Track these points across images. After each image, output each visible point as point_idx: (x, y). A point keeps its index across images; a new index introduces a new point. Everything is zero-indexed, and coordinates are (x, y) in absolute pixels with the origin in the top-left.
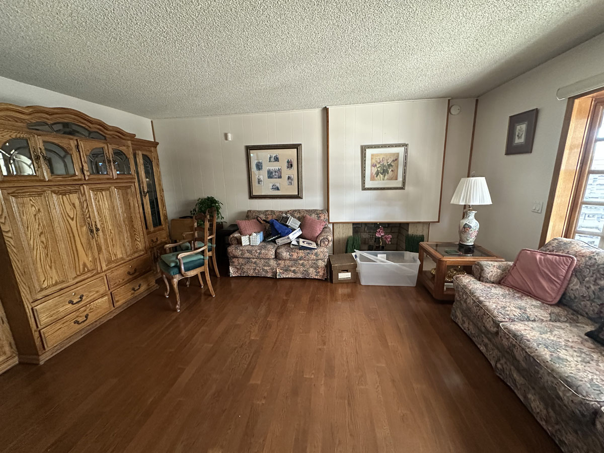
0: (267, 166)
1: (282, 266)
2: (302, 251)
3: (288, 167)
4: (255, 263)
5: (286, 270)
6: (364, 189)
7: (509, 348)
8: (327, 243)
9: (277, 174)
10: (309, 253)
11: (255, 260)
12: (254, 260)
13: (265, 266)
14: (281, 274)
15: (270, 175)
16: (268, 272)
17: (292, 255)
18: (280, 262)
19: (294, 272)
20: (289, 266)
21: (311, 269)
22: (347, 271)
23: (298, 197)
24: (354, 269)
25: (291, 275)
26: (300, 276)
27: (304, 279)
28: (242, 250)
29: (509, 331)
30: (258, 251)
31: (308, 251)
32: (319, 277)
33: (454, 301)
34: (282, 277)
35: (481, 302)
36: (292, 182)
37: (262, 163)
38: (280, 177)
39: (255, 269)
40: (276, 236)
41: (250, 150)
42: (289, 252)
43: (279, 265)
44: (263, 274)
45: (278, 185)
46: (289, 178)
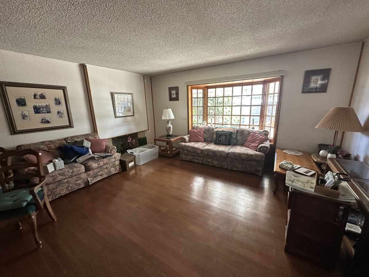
0: (31, 103)
1: (91, 175)
2: (106, 159)
3: (56, 104)
4: (67, 182)
5: (95, 177)
6: (116, 117)
7: (207, 153)
8: (114, 150)
9: (45, 109)
10: (110, 159)
11: (67, 179)
12: (65, 181)
13: (77, 181)
14: (92, 181)
15: (37, 110)
16: (80, 184)
17: (100, 164)
18: (90, 172)
19: (101, 175)
20: (97, 173)
21: (112, 169)
22: (132, 161)
23: (70, 126)
24: (134, 159)
25: (99, 178)
26: (105, 176)
27: (109, 177)
28: (52, 176)
29: (206, 149)
30: (70, 171)
31: (109, 158)
32: (117, 172)
33: (180, 153)
34: (93, 183)
35: (193, 147)
36: (63, 116)
37: (25, 100)
38: (49, 112)
39: (68, 187)
40: (76, 157)
41: (6, 86)
42: (96, 163)
43: (88, 175)
44: (77, 188)
45: (48, 119)
46: (58, 113)
